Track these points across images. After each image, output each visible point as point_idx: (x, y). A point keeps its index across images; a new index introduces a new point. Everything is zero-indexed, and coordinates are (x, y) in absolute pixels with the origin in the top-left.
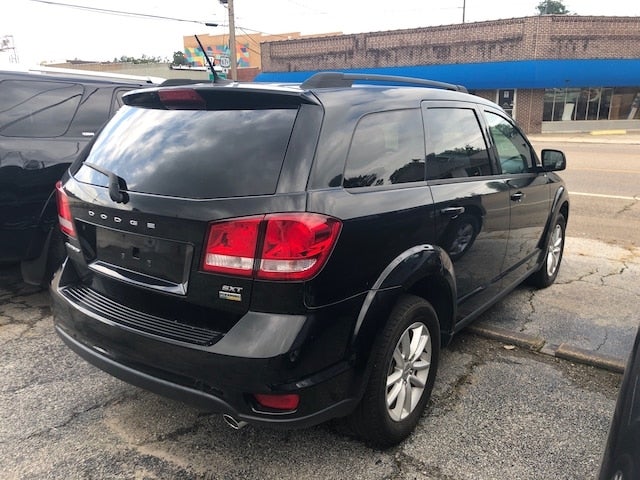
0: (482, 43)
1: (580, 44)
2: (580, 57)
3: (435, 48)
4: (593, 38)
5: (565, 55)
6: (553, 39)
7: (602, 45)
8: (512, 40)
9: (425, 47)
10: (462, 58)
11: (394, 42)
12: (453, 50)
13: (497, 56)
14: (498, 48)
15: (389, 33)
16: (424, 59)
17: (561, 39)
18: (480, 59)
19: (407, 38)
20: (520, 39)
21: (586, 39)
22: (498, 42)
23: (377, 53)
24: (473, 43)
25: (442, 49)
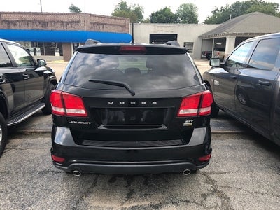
0: (62, 22)
1: (101, 26)
2: (102, 31)
3: (40, 22)
4: (106, 24)
5: (96, 30)
6: (91, 23)
7: (109, 27)
8: (75, 22)
9: (34, 22)
10: (54, 28)
11: (18, 17)
12: (49, 24)
13: (70, 28)
14: (70, 25)
15: (14, 13)
16: (35, 27)
17: (94, 24)
18: (62, 29)
19: (24, 16)
20: (78, 22)
21: (103, 24)
22: (69, 22)
23: (9, 22)
24: (58, 22)
25: (44, 23)
